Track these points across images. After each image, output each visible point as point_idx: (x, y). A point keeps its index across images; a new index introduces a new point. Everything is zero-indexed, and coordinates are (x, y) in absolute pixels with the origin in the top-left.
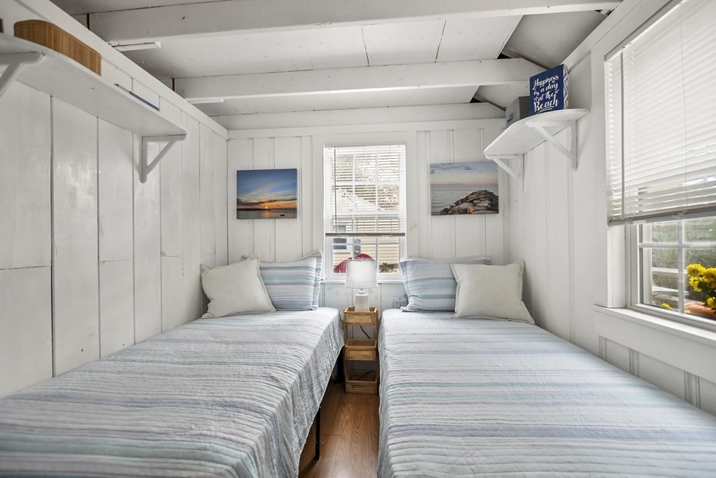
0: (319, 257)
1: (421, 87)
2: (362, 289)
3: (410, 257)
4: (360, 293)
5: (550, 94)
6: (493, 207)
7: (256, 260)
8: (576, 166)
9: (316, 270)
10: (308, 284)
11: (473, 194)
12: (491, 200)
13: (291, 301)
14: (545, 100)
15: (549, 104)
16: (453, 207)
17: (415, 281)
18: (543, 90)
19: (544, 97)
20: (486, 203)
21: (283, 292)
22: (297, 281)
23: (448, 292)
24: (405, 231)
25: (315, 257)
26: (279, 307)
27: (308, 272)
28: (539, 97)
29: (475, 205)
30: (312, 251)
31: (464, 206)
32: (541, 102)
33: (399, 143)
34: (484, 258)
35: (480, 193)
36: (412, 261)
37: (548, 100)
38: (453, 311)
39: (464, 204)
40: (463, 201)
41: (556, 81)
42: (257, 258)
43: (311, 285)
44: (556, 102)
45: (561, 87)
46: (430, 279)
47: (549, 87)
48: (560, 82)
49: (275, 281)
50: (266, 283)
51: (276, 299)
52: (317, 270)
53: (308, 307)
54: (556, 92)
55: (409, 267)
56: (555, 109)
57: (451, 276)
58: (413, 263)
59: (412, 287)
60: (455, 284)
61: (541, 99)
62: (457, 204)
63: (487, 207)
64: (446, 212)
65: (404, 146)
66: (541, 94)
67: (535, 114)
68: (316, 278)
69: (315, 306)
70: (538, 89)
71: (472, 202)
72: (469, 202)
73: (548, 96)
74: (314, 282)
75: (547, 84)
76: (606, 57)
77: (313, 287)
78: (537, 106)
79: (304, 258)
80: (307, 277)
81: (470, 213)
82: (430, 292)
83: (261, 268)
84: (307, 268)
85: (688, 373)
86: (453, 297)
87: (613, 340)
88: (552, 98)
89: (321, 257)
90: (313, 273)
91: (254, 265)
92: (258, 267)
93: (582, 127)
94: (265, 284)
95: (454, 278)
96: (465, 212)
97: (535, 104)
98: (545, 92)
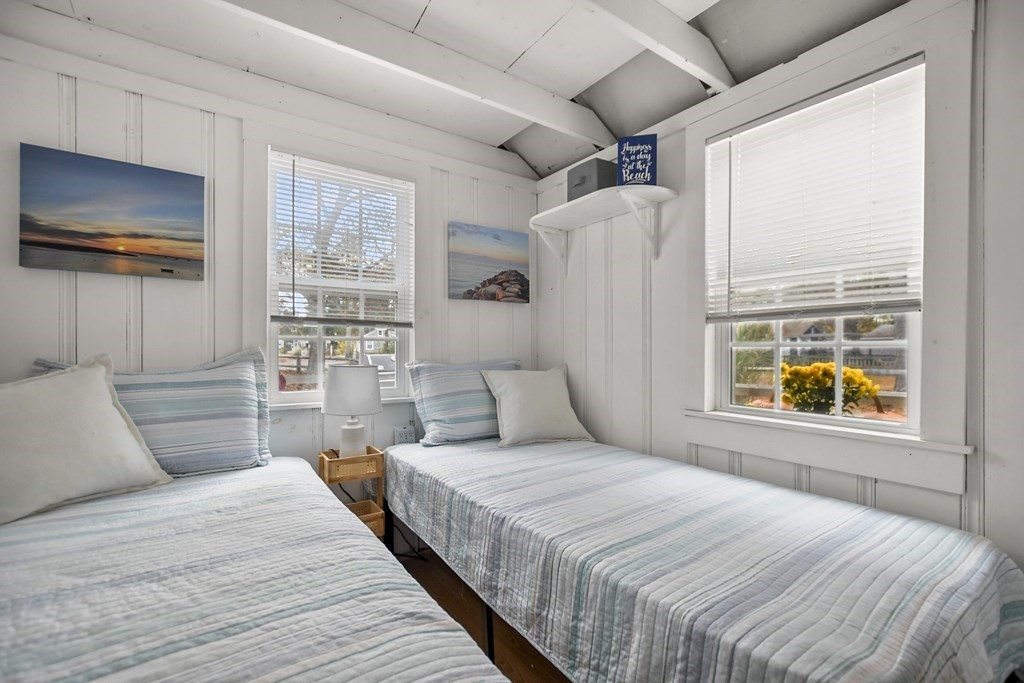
0: (258, 362)
1: (486, 101)
2: (353, 417)
3: (421, 361)
4: (350, 424)
5: (642, 164)
6: (524, 296)
7: (103, 370)
8: (657, 254)
9: (258, 386)
10: (246, 416)
11: (502, 273)
12: (522, 285)
13: (209, 454)
14: (635, 171)
15: (640, 176)
16: (478, 288)
17: (437, 397)
18: (633, 158)
19: (635, 166)
20: (516, 289)
21: (181, 438)
22: (217, 410)
23: (485, 410)
24: (412, 320)
25: (248, 360)
26: (178, 471)
27: (243, 390)
28: (629, 164)
29: (504, 289)
30: (240, 349)
31: (493, 288)
32: (631, 171)
33: (406, 178)
34: (514, 362)
35: (510, 273)
36: (430, 368)
37: (638, 171)
38: (496, 437)
39: (492, 286)
40: (491, 282)
41: (649, 152)
42: (107, 365)
43: (252, 416)
44: (648, 175)
45: (654, 159)
46: (459, 393)
47: (640, 156)
48: (653, 153)
49: (162, 414)
50: (140, 420)
51: (170, 453)
52: (260, 386)
53: (251, 461)
54: (649, 164)
55: (423, 377)
56: (646, 183)
57: (483, 387)
58: (430, 369)
59: (431, 407)
60: (493, 400)
61: (631, 167)
62: (484, 285)
63: (517, 293)
64: (470, 295)
65: (413, 185)
66: (631, 162)
67: (623, 184)
68: (259, 402)
69: (264, 456)
70: (628, 154)
71: (500, 284)
72: (498, 284)
73: (639, 166)
74: (256, 409)
75: (638, 152)
76: (707, 141)
77: (255, 421)
78: (626, 175)
79: (218, 363)
80: (242, 401)
81: (499, 300)
82: (461, 413)
83: (119, 388)
84: (239, 382)
85: (799, 465)
86: (494, 416)
87: (707, 444)
88: (644, 170)
89: (262, 361)
90: (253, 393)
91: (100, 382)
92: (111, 384)
93: (667, 212)
94: (138, 423)
95: (489, 391)
96: (493, 297)
97: (624, 172)
98: (636, 161)
